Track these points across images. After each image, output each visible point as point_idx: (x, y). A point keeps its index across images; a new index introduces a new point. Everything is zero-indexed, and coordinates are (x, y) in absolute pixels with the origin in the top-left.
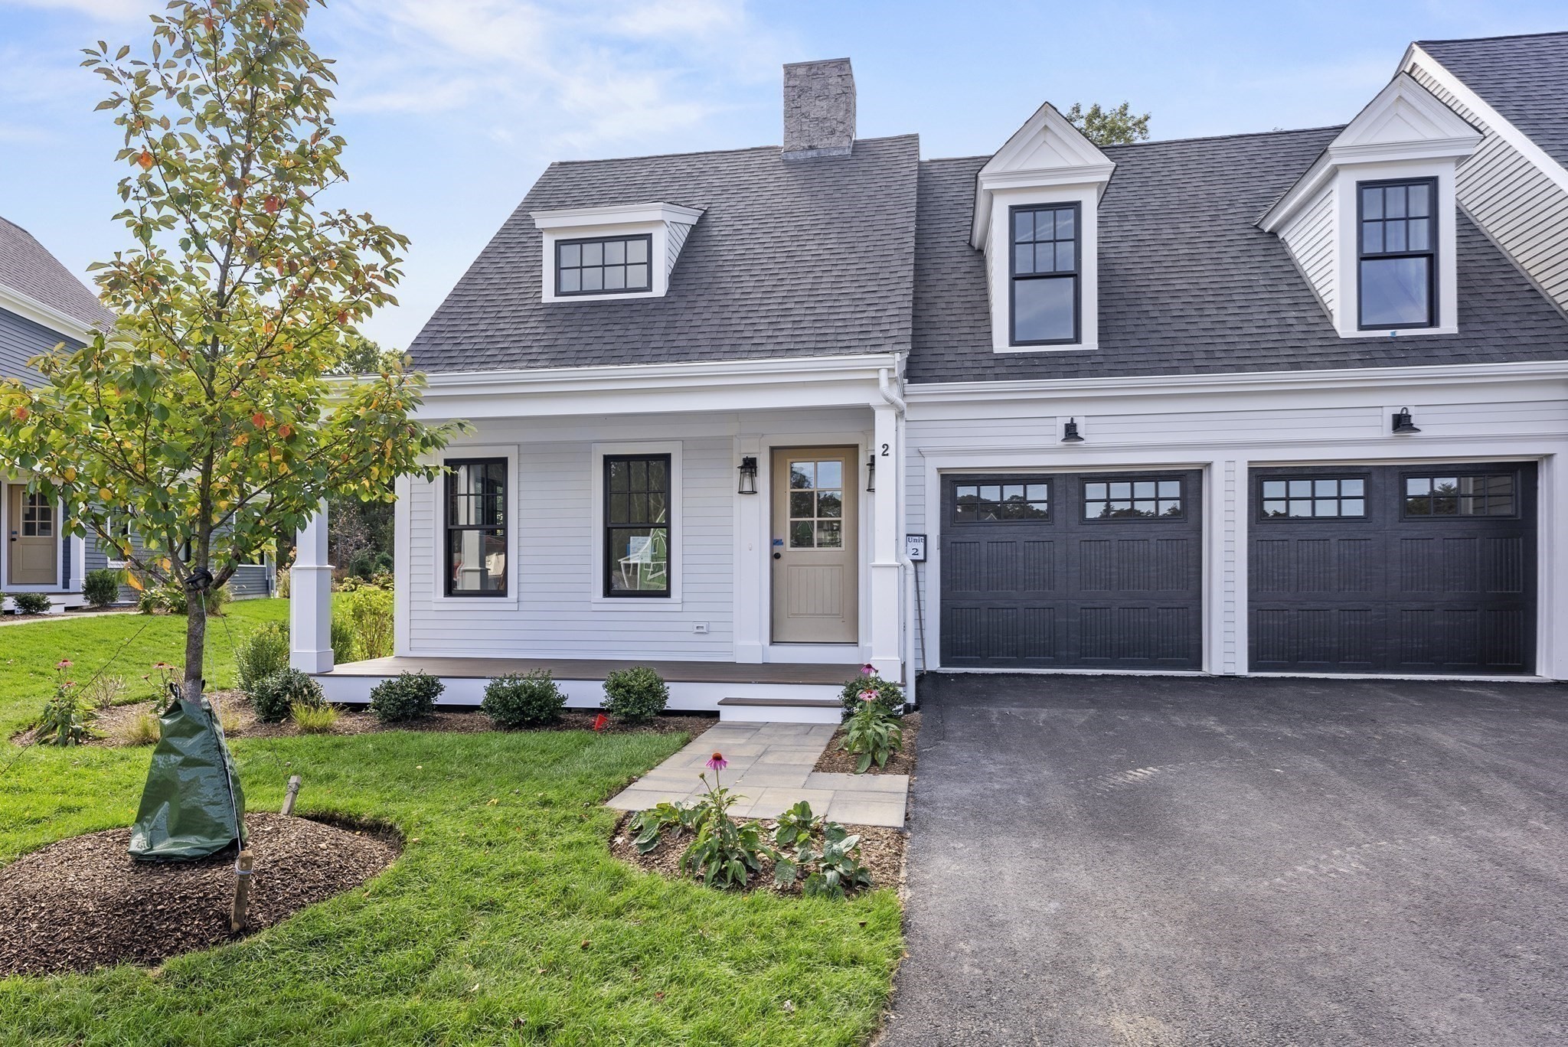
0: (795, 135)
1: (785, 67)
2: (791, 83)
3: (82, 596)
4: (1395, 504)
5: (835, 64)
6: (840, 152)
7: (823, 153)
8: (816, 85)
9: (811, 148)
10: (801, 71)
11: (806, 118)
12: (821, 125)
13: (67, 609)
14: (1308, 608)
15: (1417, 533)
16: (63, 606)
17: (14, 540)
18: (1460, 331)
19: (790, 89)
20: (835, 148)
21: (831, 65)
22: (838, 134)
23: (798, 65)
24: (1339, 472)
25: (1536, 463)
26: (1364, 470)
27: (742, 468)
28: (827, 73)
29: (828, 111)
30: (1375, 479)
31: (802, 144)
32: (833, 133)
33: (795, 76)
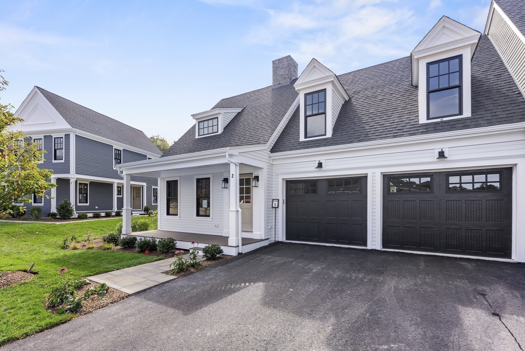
0: (275, 81)
1: (273, 61)
2: (274, 66)
3: (143, 211)
4: (444, 186)
5: (286, 58)
6: (287, 84)
7: (282, 85)
8: (281, 65)
9: (279, 84)
10: (277, 62)
11: (278, 75)
12: (282, 77)
13: (140, 214)
14: (407, 226)
15: (454, 198)
16: (139, 214)
17: (134, 199)
18: (472, 116)
19: (274, 68)
20: (286, 83)
21: (285, 58)
22: (286, 78)
23: (276, 60)
24: (420, 175)
25: (512, 168)
26: (431, 174)
27: (223, 181)
28: (284, 61)
29: (284, 72)
30: (435, 177)
31: (277, 83)
32: (285, 78)
33: (275, 64)
